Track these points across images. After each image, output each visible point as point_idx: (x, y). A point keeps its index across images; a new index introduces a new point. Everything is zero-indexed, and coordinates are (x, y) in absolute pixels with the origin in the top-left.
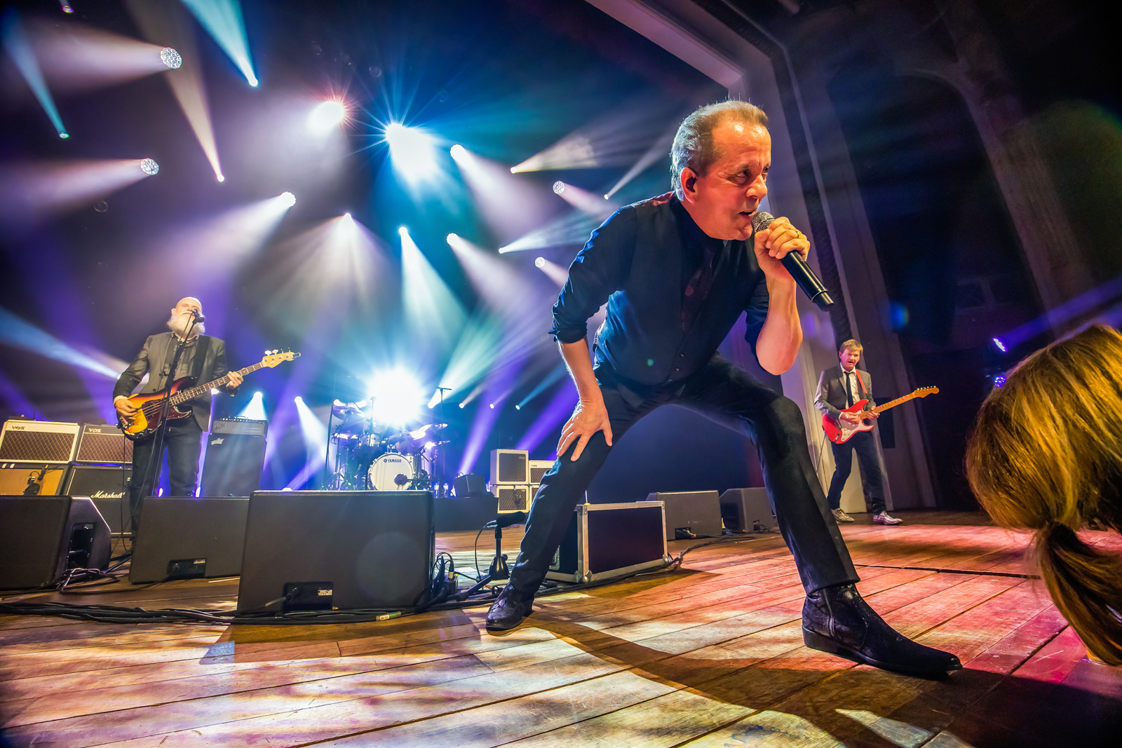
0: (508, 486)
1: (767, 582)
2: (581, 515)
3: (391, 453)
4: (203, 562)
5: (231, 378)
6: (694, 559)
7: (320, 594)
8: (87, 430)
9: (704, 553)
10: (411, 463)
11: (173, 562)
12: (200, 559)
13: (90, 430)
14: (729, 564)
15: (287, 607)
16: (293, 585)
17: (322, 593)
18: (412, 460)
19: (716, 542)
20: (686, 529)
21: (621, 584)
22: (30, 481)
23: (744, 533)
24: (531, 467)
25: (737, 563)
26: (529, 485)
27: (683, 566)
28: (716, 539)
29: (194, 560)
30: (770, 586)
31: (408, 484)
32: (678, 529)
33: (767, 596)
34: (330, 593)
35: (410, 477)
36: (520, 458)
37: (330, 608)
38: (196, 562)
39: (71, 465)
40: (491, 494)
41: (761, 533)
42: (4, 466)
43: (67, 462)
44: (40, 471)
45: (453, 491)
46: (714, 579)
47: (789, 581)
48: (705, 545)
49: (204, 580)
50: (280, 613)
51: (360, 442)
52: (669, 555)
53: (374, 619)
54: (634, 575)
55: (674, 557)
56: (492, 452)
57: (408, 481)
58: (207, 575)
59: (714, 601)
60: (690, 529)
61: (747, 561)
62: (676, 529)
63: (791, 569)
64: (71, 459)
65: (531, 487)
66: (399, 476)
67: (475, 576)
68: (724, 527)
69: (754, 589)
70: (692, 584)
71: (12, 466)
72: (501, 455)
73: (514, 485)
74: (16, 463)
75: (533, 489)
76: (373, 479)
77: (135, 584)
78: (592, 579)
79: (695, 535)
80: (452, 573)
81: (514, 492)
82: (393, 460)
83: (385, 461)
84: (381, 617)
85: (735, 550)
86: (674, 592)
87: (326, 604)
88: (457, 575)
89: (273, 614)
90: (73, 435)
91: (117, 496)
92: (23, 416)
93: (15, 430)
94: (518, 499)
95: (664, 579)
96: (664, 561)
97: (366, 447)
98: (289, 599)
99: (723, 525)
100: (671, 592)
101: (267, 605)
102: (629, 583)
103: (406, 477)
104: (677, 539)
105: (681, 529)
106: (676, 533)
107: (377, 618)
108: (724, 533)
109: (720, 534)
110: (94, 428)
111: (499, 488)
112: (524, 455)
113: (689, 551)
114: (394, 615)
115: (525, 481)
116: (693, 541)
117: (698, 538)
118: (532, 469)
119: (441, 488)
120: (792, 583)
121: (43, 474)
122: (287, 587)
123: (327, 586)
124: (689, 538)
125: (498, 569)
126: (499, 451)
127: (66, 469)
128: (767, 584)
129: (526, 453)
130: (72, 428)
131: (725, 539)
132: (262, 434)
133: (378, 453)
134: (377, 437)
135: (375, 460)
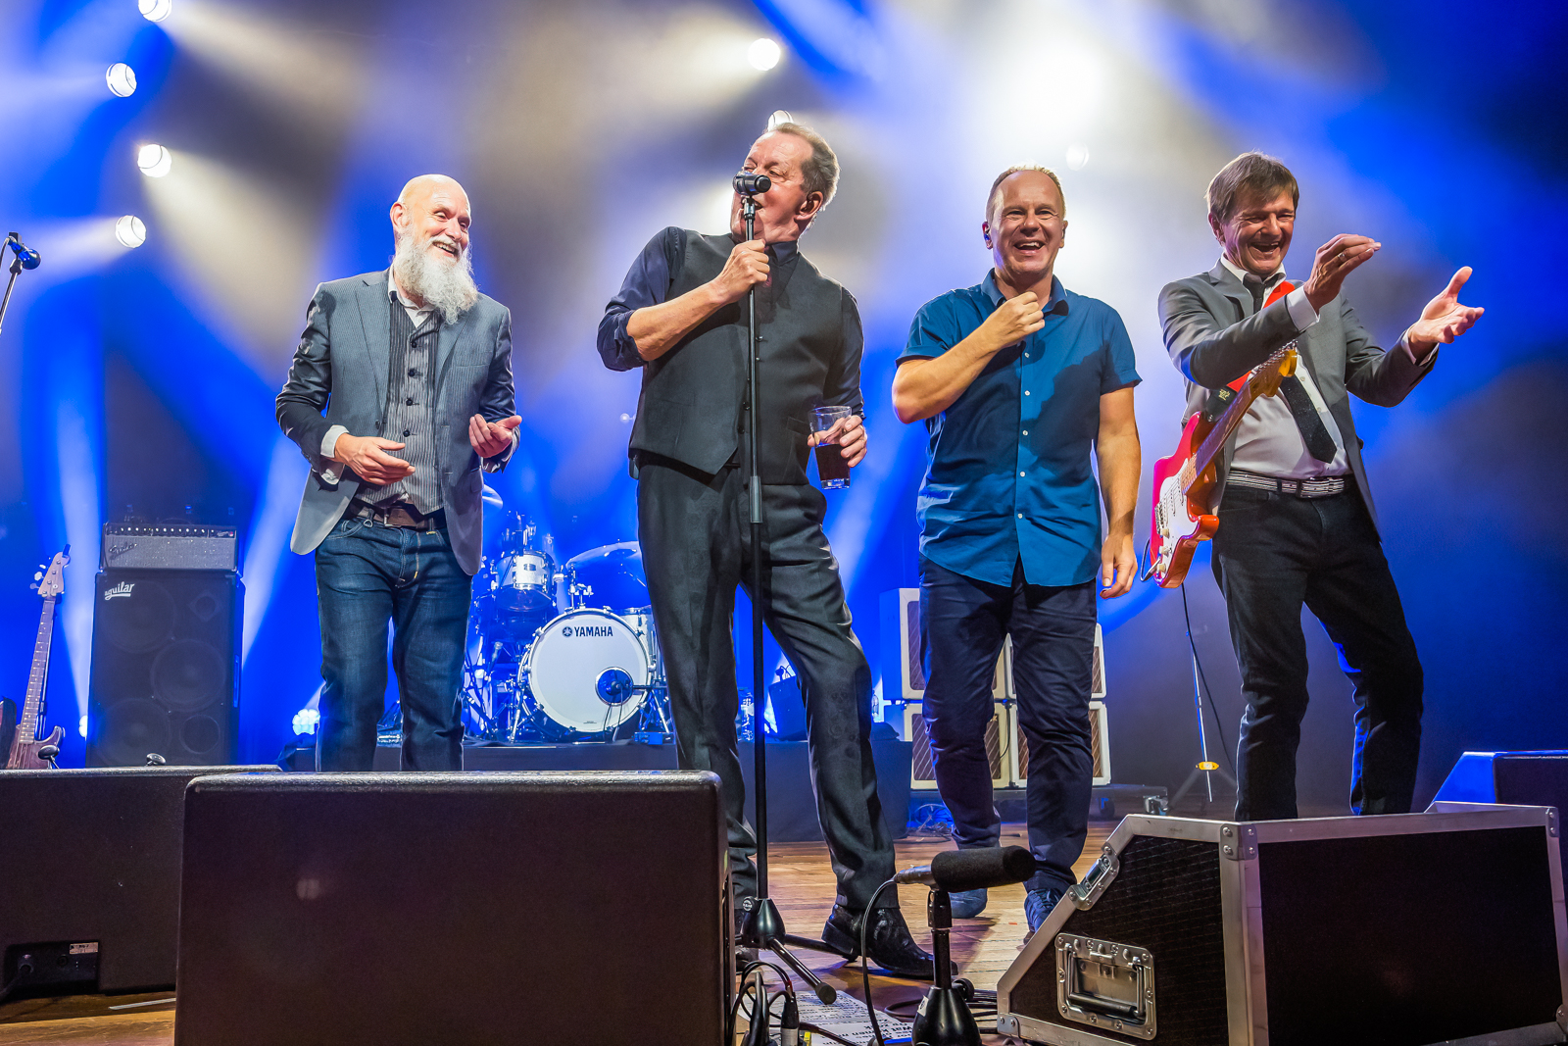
3: (584, 609)
4: (92, 949)
10: (643, 638)
11: (15, 951)
12: (83, 941)
18: (644, 628)
26: (1008, 702)
29: (67, 945)
31: (635, 703)
35: (641, 678)
38: (75, 950)
40: (887, 733)
45: (769, 714)
49: (97, 999)
51: (493, 578)
57: (636, 689)
58: (105, 985)
66: (610, 676)
76: (536, 685)
80: (793, 1033)
82: (590, 631)
83: (567, 632)
88: (807, 1035)
97: (510, 592)
103: (629, 681)
111: (911, 710)
125: (944, 1024)
126: (907, 596)
132: (229, 565)
133: (544, 609)
134: (541, 563)
135: (539, 630)
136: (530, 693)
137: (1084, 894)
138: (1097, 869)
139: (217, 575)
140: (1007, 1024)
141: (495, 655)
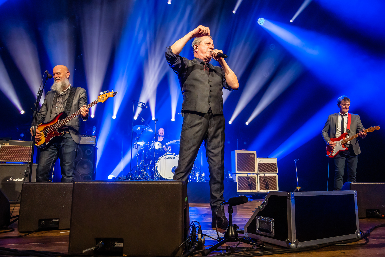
0: (244, 174)
2: (289, 199)
3: (169, 153)
4: (57, 220)
5: (82, 110)
7: (116, 246)
11: (40, 221)
12: (55, 219)
16: (101, 239)
17: (117, 245)
20: (375, 210)
21: (321, 251)
24: (258, 162)
26: (257, 174)
29: (52, 219)
32: (369, 210)
34: (122, 245)
36: (251, 156)
38: (54, 221)
40: (232, 180)
49: (58, 231)
51: (150, 147)
52: (360, 231)
54: (331, 245)
56: (232, 152)
58: (60, 228)
60: (378, 211)
62: (367, 210)
65: (259, 176)
66: (174, 168)
67: (216, 237)
72: (238, 154)
73: (247, 174)
75: (260, 176)
76: (159, 170)
77: (21, 232)
78: (299, 246)
79: (383, 216)
80: (200, 235)
81: (248, 178)
82: (170, 158)
83: (165, 158)
87: (119, 252)
91: (20, 180)
94: (251, 184)
95: (356, 251)
96: (357, 235)
97: (154, 150)
98: (97, 247)
101: (84, 251)
102: (328, 251)
104: (367, 217)
105: (371, 210)
106: (367, 213)
110: (6, 142)
111: (237, 176)
112: (254, 154)
115: (255, 171)
116: (382, 220)
118: (258, 163)
119: (200, 175)
123: (120, 240)
124: (378, 217)
125: (231, 233)
126: (237, 152)
129: (255, 152)
132: (94, 143)
133: (161, 153)
134: (160, 144)
135: (160, 158)
136: (157, 171)
137: (261, 207)
138: (264, 202)
139: (91, 146)
140: (246, 235)
141: (150, 163)
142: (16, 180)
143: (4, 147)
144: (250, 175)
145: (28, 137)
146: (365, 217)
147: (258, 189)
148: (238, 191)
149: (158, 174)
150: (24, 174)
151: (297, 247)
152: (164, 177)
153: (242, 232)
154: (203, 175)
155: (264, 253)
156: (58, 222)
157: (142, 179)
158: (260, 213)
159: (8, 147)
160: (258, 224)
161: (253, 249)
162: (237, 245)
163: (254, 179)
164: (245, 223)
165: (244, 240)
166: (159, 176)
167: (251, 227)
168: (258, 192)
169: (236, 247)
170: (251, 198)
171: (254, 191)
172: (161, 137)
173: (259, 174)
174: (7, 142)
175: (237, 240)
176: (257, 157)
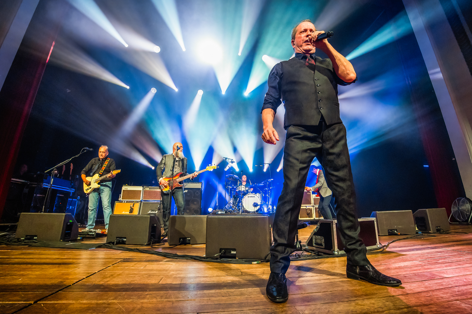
1: (430, 260)
2: (332, 224)
4: (189, 239)
6: (395, 246)
8: (145, 189)
9: (402, 243)
10: (259, 198)
13: (146, 189)
14: (413, 250)
15: (221, 257)
16: (223, 249)
17: (233, 252)
18: (259, 196)
19: (411, 238)
20: (394, 230)
22: (131, 207)
23: (430, 233)
24: (313, 197)
25: (417, 249)
26: (313, 206)
27: (388, 250)
28: (411, 236)
29: (187, 238)
30: (430, 262)
31: (258, 207)
32: (390, 230)
33: (426, 267)
34: (235, 253)
35: (259, 203)
37: (235, 258)
38: (187, 239)
39: (141, 201)
41: (441, 233)
42: (123, 202)
43: (140, 200)
44: (133, 203)
46: (401, 257)
47: (443, 261)
48: (404, 239)
49: (190, 245)
50: (219, 259)
52: (379, 244)
53: (251, 263)
55: (383, 245)
57: (258, 205)
58: (191, 243)
59: (396, 267)
60: (396, 230)
61: (424, 249)
62: (388, 230)
63: (448, 255)
64: (141, 199)
65: (314, 207)
66: (254, 203)
68: (417, 230)
69: (420, 263)
70: (388, 258)
71: (125, 202)
73: (306, 206)
74: (127, 201)
75: (315, 208)
76: (244, 205)
77: (170, 245)
78: (340, 253)
79: (399, 233)
81: (307, 209)
82: (252, 197)
83: (248, 197)
84: (254, 262)
85: (419, 242)
86: (378, 261)
87: (234, 257)
89: (217, 259)
90: (141, 191)
91: (155, 212)
92: (127, 185)
93: (125, 189)
94: (309, 213)
95: (375, 255)
96: (377, 246)
97: (240, 191)
98: (222, 253)
99: (417, 228)
100: (376, 261)
101: (215, 255)
103: (257, 204)
104: (389, 235)
106: (389, 232)
107: (252, 263)
108: (417, 233)
109: (415, 233)
113: (393, 242)
114: (258, 262)
115: (311, 204)
116: (398, 236)
117: (401, 235)
118: (314, 198)
120: (444, 262)
121: (134, 204)
122: (221, 250)
123: (234, 250)
124: (396, 235)
125: (297, 247)
127: (140, 203)
128: (429, 261)
130: (140, 188)
131: (417, 236)
132: (201, 187)
133: (245, 193)
134: (244, 187)
135: (244, 197)
136: (243, 206)
137: (315, 230)
138: (317, 227)
139: (199, 189)
140: (307, 247)
141: (238, 200)
142: (153, 212)
143: (146, 191)
144: (308, 207)
145: (157, 184)
146: (388, 234)
147: (314, 217)
148: (300, 219)
149: (243, 208)
150: (158, 208)
151: (338, 254)
152: (247, 210)
153: (304, 246)
154: (275, 208)
155: (318, 257)
156: (190, 240)
157: (232, 211)
158: (315, 234)
159: (148, 191)
160: (314, 240)
161: (312, 255)
162: (302, 254)
163: (311, 210)
164: (306, 241)
165: (306, 250)
166: (244, 209)
167: (310, 243)
168: (314, 219)
169: (301, 255)
170: (309, 224)
171: (311, 219)
172: (244, 182)
173: (314, 206)
174: (148, 188)
175: (302, 250)
176: (312, 194)
